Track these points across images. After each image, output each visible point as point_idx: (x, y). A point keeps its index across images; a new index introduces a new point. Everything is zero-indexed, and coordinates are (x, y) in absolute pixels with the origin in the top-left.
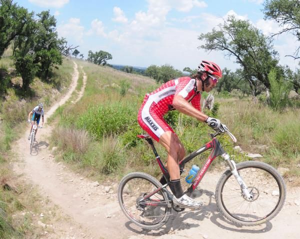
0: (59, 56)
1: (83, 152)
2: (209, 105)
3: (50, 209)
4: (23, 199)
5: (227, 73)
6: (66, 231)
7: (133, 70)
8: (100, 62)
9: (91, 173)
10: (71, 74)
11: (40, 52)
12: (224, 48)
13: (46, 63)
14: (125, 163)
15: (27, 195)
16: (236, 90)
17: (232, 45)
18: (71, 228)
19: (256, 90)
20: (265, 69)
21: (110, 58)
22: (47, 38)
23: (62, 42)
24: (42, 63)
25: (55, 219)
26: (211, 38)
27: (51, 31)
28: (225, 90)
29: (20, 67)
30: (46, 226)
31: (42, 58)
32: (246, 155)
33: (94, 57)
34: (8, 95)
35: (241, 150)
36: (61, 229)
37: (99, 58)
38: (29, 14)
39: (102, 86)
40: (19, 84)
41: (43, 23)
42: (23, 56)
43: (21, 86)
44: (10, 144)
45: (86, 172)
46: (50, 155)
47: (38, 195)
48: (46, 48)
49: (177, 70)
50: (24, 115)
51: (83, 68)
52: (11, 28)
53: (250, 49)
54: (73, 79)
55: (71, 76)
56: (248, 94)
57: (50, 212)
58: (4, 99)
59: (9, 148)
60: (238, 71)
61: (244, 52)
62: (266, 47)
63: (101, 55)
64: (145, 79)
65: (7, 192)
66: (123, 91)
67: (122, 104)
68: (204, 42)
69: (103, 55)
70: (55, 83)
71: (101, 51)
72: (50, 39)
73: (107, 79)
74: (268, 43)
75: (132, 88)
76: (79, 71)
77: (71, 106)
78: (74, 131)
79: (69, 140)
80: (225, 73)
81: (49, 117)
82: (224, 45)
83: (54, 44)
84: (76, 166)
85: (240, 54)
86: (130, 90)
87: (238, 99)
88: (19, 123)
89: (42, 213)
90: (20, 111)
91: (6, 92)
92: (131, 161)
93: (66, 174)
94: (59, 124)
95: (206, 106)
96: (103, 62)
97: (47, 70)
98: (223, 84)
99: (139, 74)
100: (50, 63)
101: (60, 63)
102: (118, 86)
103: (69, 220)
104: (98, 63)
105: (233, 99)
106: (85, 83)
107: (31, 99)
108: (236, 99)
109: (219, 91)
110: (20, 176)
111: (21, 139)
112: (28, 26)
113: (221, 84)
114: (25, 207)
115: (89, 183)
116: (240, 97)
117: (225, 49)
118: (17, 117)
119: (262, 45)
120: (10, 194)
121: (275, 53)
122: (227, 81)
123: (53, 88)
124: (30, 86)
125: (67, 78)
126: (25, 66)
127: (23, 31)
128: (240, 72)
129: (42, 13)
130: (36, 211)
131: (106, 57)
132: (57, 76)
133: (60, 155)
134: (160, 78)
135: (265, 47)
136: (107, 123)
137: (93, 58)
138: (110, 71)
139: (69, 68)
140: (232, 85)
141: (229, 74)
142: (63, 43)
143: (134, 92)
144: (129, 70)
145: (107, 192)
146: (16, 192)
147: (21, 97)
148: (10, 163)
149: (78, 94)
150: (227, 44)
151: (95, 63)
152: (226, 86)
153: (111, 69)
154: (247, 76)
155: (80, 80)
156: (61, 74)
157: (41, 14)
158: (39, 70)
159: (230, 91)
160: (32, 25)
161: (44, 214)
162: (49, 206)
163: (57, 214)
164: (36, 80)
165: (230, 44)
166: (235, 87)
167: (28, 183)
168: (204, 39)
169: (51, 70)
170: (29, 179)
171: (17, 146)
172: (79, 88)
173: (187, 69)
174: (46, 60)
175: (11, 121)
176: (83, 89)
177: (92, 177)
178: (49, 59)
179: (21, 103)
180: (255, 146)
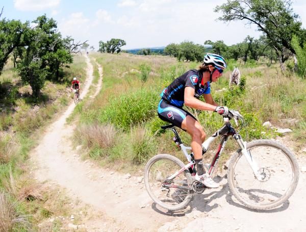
0: (68, 55)
1: (111, 146)
2: (236, 80)
3: (81, 210)
4: (49, 205)
5: (251, 41)
6: (99, 228)
7: (151, 51)
8: (113, 50)
9: (122, 166)
10: (84, 69)
11: (45, 56)
12: (242, 18)
13: (55, 65)
14: (156, 150)
15: (54, 201)
16: (263, 57)
17: (251, 13)
18: (105, 224)
19: (283, 56)
20: (288, 34)
21: (124, 44)
22: (50, 41)
23: (68, 41)
24: (50, 65)
25: (87, 218)
26: (228, 9)
27: (52, 33)
28: (251, 58)
29: (26, 76)
30: (77, 227)
31: (49, 61)
32: (276, 131)
33: (106, 46)
34: (17, 106)
35: (271, 125)
36: (94, 227)
37: (112, 46)
38: (24, 24)
39: (120, 75)
40: (28, 93)
41: (41, 27)
42: (27, 65)
43: (31, 93)
44: (28, 153)
45: (116, 166)
46: (74, 155)
47: (66, 198)
48: (51, 51)
49: (197, 45)
50: (39, 121)
51: (97, 60)
52: (6, 42)
53: (269, 15)
54: (87, 74)
55: (85, 71)
56: (276, 60)
57: (81, 212)
58: (14, 110)
59: (27, 158)
60: (262, 38)
61: (264, 19)
62: (286, 12)
63: (114, 42)
64: (165, 59)
65: (31, 203)
66: (144, 76)
67: (145, 90)
68: (221, 14)
69: (116, 43)
70: (68, 82)
71: (112, 39)
72: (53, 41)
73: (125, 66)
74: (287, 6)
75: (153, 71)
76: (93, 64)
77: (91, 101)
78: (98, 126)
79: (94, 137)
80: (249, 41)
81: (68, 117)
82: (242, 14)
83: (59, 45)
84: (104, 161)
85: (260, 21)
86: (152, 73)
87: (266, 66)
88: (34, 130)
89: (72, 215)
90: (34, 119)
91: (14, 104)
92: (162, 148)
93: (95, 171)
94: (80, 122)
95: (232, 81)
96: (117, 50)
97: (58, 71)
98: (248, 52)
99: (158, 54)
100: (59, 64)
101: (71, 61)
102: (137, 71)
103: (102, 216)
104: (112, 52)
105: (261, 67)
106: (101, 75)
107: (45, 103)
108: (263, 67)
109: (245, 60)
110: (44, 183)
111: (39, 146)
112: (26, 36)
113: (247, 52)
114: (53, 213)
115: (120, 177)
116: (267, 64)
117: (244, 18)
118: (32, 125)
119: (281, 9)
120: (35, 203)
121: (296, 16)
122: (252, 49)
123: (67, 87)
124: (41, 91)
125: (81, 74)
126: (32, 73)
127: (21, 42)
128: (264, 38)
129: (38, 18)
130: (65, 214)
131: (120, 44)
132: (69, 74)
133: (87, 153)
134: (181, 56)
135: (284, 11)
136: (132, 112)
137: (105, 48)
138: (126, 58)
139: (81, 63)
140: (258, 52)
141: (253, 41)
142: (70, 41)
143: (156, 74)
144: (146, 52)
145: (140, 183)
146: (41, 200)
147: (33, 104)
148: (31, 173)
149: (96, 88)
150: (245, 13)
151: (109, 52)
152: (252, 54)
153: (127, 55)
154: (271, 43)
155: (96, 73)
156: (73, 71)
157: (37, 20)
158: (48, 74)
159: (256, 59)
160: (31, 34)
161: (75, 215)
162: (79, 207)
163: (89, 213)
164: (47, 84)
165: (248, 13)
166: (261, 54)
167: (54, 188)
168: (221, 11)
169: (62, 70)
170: (54, 184)
171: (36, 153)
172: (95, 82)
173: (208, 42)
174: (54, 62)
175: (26, 131)
176: (100, 81)
177: (123, 170)
178: (57, 60)
179: (34, 110)
180: (285, 120)
